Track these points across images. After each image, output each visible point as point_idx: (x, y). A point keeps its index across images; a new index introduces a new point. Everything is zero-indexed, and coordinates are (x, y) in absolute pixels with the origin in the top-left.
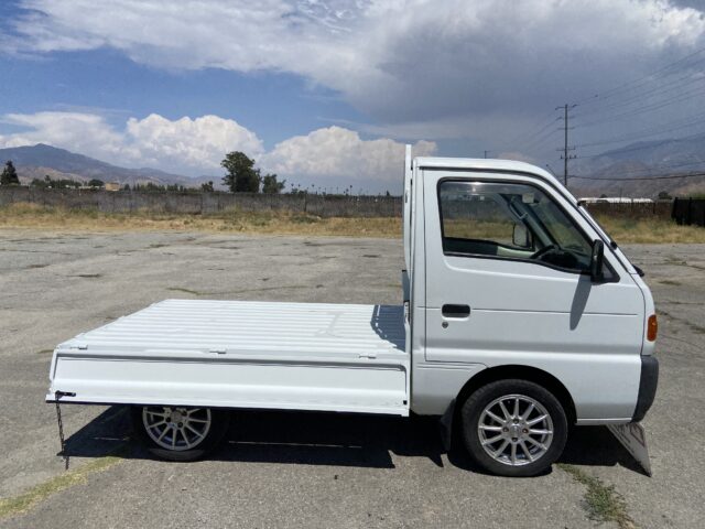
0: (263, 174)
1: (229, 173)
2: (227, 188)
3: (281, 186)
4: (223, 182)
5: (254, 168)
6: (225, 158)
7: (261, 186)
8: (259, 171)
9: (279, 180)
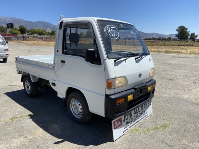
0: (190, 33)
1: (178, 33)
2: (177, 38)
3: (197, 36)
4: (176, 36)
5: (187, 31)
6: (177, 28)
7: (189, 37)
8: (189, 32)
9: (196, 35)
